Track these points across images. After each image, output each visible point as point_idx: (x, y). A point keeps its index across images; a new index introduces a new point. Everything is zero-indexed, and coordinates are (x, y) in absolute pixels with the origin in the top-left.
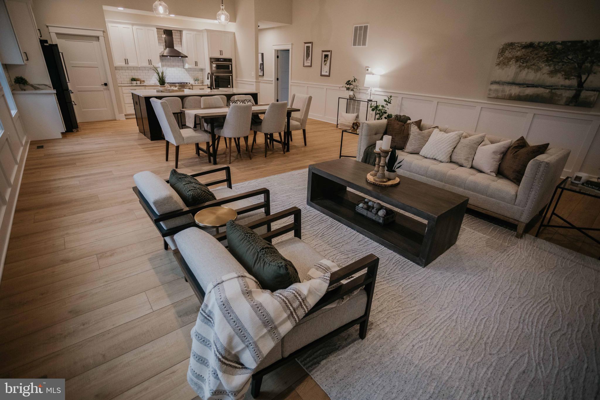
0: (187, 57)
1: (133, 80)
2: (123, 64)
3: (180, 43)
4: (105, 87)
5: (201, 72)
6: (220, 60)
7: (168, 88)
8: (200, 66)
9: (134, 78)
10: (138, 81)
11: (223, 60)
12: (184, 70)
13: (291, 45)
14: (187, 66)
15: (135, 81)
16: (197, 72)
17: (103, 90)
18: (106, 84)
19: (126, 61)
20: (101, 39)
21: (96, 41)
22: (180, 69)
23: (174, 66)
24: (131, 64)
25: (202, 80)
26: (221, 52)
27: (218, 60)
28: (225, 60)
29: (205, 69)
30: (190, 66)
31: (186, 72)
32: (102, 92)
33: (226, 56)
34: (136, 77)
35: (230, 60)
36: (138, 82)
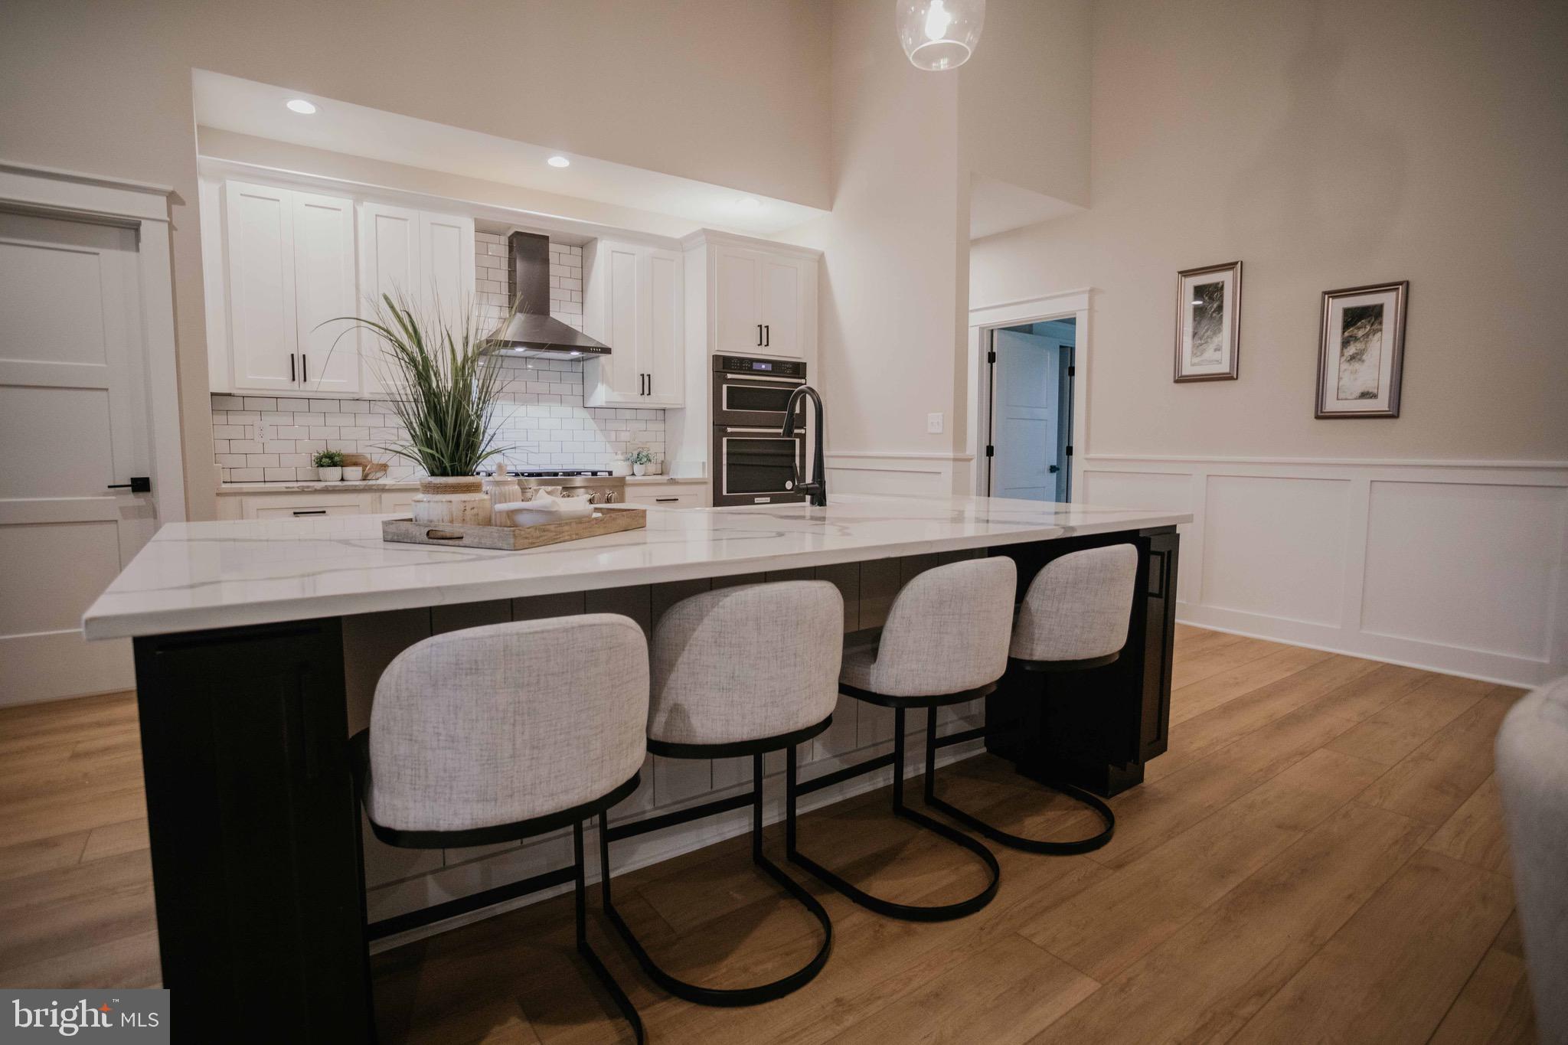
0: (607, 351)
1: (330, 460)
2: (278, 380)
3: (577, 297)
4: (132, 500)
5: (661, 426)
6: (756, 366)
7: (504, 498)
8: (663, 395)
9: (333, 450)
10: (355, 464)
11: (769, 367)
12: (584, 414)
13: (1086, 297)
14: (601, 395)
15: (334, 464)
16: (642, 426)
17: (117, 516)
18: (141, 485)
19: (298, 367)
20: (153, 235)
21: (123, 247)
22: (565, 410)
23: (538, 398)
24: (320, 382)
25: (661, 457)
26: (764, 334)
27: (744, 364)
28: (779, 367)
29: (682, 409)
30: (617, 398)
31: (591, 424)
32: (113, 526)
33: (781, 349)
34: (346, 448)
35: (798, 369)
36: (353, 474)
